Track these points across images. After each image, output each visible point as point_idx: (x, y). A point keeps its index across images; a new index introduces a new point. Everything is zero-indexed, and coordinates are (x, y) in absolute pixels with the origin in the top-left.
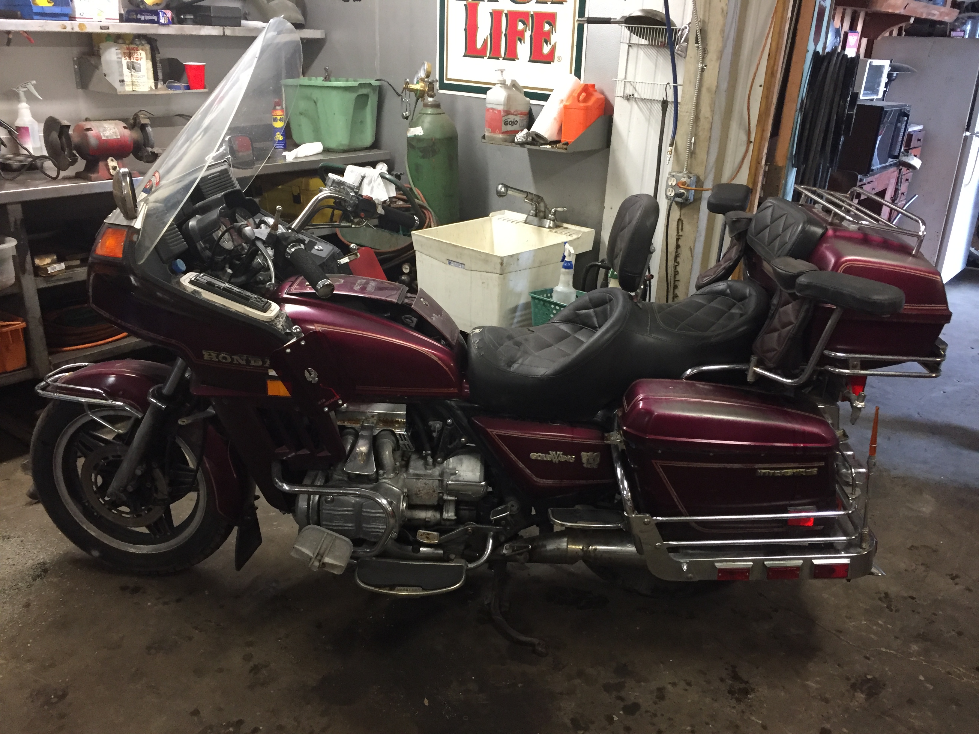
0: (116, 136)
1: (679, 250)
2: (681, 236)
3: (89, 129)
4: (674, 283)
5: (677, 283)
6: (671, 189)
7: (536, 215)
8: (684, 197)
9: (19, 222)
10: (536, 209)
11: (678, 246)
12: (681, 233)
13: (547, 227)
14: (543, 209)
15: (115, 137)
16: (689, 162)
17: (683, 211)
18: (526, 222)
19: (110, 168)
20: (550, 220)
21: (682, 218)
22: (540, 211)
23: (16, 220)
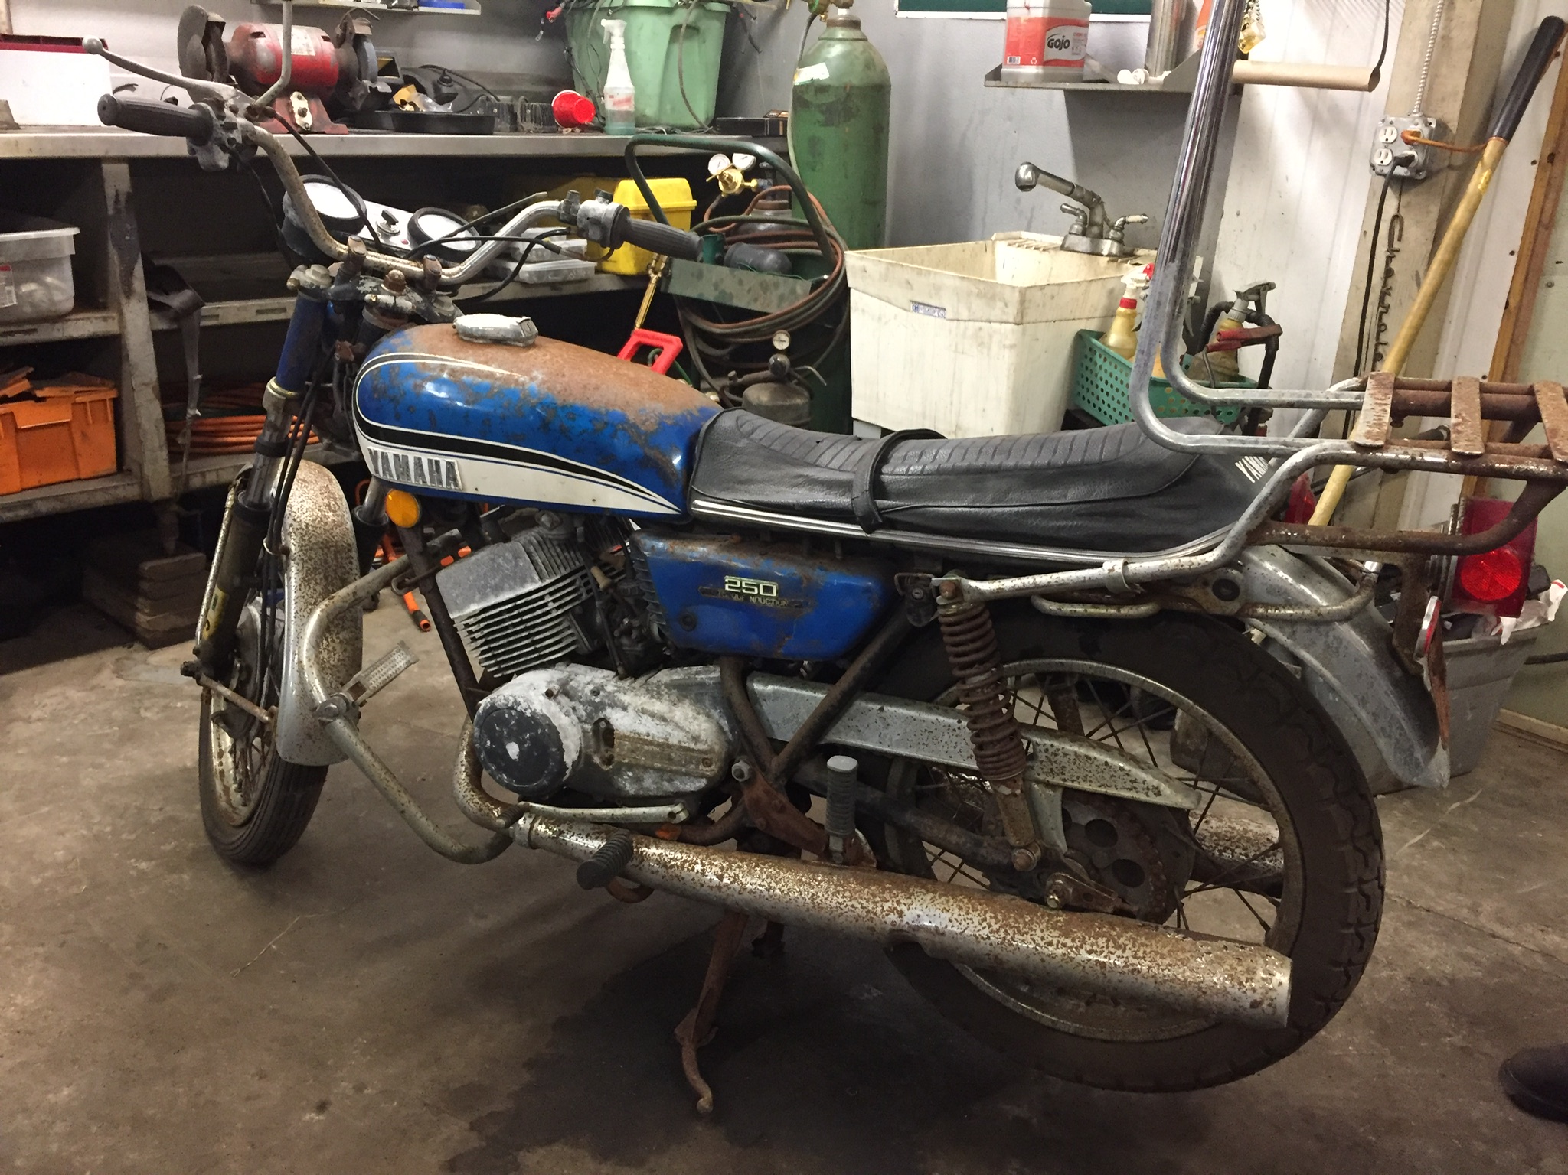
0: (309, 51)
1: (1390, 281)
2: (1398, 251)
3: (259, 35)
4: (1376, 349)
5: (1381, 349)
6: (1384, 151)
7: (1084, 234)
8: (1412, 165)
9: (122, 199)
10: (1085, 223)
11: (1389, 273)
12: (1396, 245)
13: (1105, 252)
14: (1098, 219)
15: (305, 53)
16: (1425, 95)
17: (1405, 199)
18: (1062, 248)
19: (296, 110)
20: (1112, 239)
21: (1402, 213)
22: (1092, 224)
23: (117, 195)
